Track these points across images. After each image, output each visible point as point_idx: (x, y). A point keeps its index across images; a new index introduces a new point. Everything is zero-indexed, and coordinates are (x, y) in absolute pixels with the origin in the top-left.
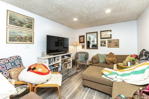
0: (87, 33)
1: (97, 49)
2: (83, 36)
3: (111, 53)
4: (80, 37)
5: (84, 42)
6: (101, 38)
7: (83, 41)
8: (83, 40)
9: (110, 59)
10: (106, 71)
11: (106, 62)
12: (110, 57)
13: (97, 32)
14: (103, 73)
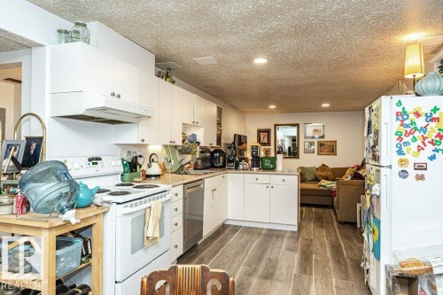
0: (276, 125)
1: (298, 158)
2: (268, 131)
3: (324, 165)
4: (260, 131)
5: (269, 144)
6: (306, 137)
7: (266, 142)
8: (266, 138)
9: (324, 174)
10: (324, 182)
11: (317, 180)
12: (323, 171)
13: (297, 125)
14: (320, 186)
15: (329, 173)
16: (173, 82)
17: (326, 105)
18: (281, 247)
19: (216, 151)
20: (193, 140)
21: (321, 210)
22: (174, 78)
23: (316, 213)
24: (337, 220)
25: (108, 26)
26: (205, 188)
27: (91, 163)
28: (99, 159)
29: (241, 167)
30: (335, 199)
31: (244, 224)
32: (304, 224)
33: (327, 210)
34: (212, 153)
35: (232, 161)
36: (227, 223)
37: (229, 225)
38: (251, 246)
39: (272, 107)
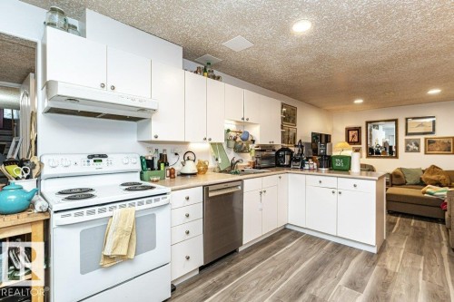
0: (367, 123)
1: (396, 157)
2: (358, 130)
3: (434, 167)
4: (348, 130)
5: (359, 142)
6: (408, 134)
7: (356, 140)
8: (356, 137)
9: (434, 177)
10: (430, 189)
11: (422, 184)
12: (432, 174)
13: (396, 121)
14: (424, 193)
15: (442, 177)
16: (218, 78)
17: (434, 92)
18: (340, 278)
19: (283, 149)
20: (247, 139)
21: (424, 224)
22: (216, 73)
23: (415, 228)
24: (449, 245)
25: (101, 13)
26: (245, 191)
27: (92, 161)
28: (105, 156)
29: (307, 167)
30: (447, 214)
31: (307, 232)
32: (391, 243)
33: (435, 226)
34: (278, 152)
35: (298, 160)
36: (288, 227)
37: (291, 230)
38: (299, 266)
39: (358, 101)
